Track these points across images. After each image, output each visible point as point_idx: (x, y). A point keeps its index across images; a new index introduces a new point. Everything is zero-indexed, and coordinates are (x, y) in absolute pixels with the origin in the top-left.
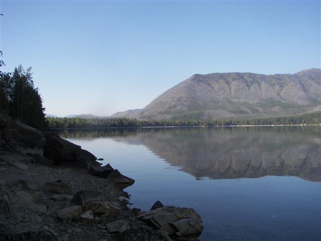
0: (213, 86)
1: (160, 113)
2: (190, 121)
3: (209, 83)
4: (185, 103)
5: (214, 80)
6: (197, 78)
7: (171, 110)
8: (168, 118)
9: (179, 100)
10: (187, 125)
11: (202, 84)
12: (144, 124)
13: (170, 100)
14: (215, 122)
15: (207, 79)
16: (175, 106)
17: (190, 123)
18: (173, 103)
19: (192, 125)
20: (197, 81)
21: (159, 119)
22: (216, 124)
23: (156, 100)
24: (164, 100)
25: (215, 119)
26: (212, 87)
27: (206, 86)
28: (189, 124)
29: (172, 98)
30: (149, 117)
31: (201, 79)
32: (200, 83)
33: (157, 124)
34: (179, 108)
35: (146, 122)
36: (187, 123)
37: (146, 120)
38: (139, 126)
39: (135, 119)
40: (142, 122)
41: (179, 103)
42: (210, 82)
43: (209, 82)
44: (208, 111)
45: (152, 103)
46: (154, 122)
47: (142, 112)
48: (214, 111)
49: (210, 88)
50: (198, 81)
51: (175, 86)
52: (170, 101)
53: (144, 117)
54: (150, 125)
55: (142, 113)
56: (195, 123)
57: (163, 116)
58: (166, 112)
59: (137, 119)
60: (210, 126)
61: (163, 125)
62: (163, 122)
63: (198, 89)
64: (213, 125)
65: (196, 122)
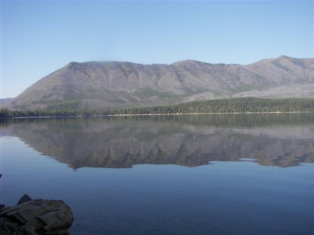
0: (90, 74)
1: (34, 103)
2: (66, 111)
3: (86, 72)
4: (60, 92)
5: (91, 68)
6: (74, 66)
7: (46, 99)
8: (43, 107)
9: (54, 89)
10: (64, 115)
11: (78, 72)
12: (16, 114)
13: (44, 89)
14: (92, 112)
15: (84, 68)
16: (51, 95)
17: (66, 113)
18: (48, 92)
19: (68, 115)
20: (73, 69)
21: (33, 108)
22: (94, 114)
23: (27, 90)
24: (39, 89)
25: (92, 109)
26: (89, 76)
27: (82, 74)
28: (65, 114)
29: (46, 87)
30: (21, 107)
31: (78, 67)
32: (76, 71)
33: (31, 114)
34: (54, 97)
35: (19, 112)
36: (63, 112)
37: (18, 110)
38: (11, 116)
39: (7, 109)
40: (14, 112)
41: (55, 92)
42: (87, 71)
43: (86, 70)
44: (85, 100)
45: (25, 91)
46: (27, 112)
47: (14, 102)
48: (91, 100)
49: (87, 77)
50: (75, 69)
51: (50, 74)
52: (45, 90)
53: (17, 107)
54: (23, 115)
55: (14, 103)
56: (72, 113)
57: (38, 105)
58: (41, 102)
59: (8, 109)
60: (88, 115)
61: (38, 115)
62: (37, 112)
63: (75, 78)
64: (90, 114)
65: (73, 111)
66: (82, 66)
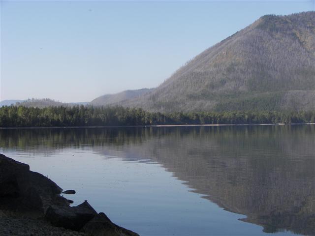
0: (302, 39)
1: (192, 97)
2: (253, 113)
3: (294, 34)
4: (242, 77)
5: (305, 27)
6: (269, 23)
7: (215, 91)
8: (208, 106)
9: (229, 70)
10: (248, 121)
11: (278, 35)
12: (158, 119)
13: (211, 69)
14: (306, 115)
15: (291, 26)
16: (223, 82)
17: (253, 117)
18: (219, 77)
19: (257, 122)
20: (268, 30)
21: (189, 108)
22: (309, 120)
23: (183, 69)
24: (201, 70)
25: (306, 109)
26: (301, 43)
27: (287, 39)
28: (251, 119)
29: (215, 66)
30: (168, 106)
31: (278, 26)
32: (274, 33)
33: (185, 119)
34: (230, 86)
35: (163, 116)
36: (247, 116)
37: (162, 111)
38: (149, 123)
39: (140, 110)
40: (155, 115)
41: (231, 76)
42: (297, 32)
43: (294, 31)
44: (291, 91)
45: (175, 76)
46: (178, 116)
47: (153, 95)
48: (305, 92)
49: (296, 44)
50: (271, 30)
51: (223, 42)
52: (211, 73)
53: (159, 106)
54: (170, 120)
55: (154, 98)
56: (264, 117)
57: (198, 102)
58: (205, 96)
59: (144, 109)
60: (296, 123)
61: (197, 121)
62: (197, 115)
63: (271, 48)
64: (301, 121)
65: (266, 114)
66: (287, 22)
